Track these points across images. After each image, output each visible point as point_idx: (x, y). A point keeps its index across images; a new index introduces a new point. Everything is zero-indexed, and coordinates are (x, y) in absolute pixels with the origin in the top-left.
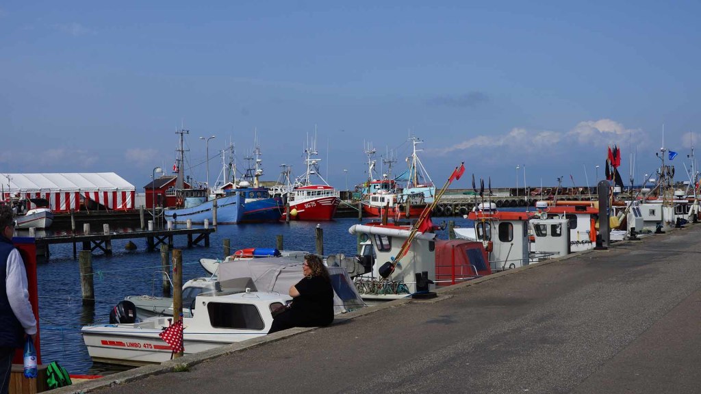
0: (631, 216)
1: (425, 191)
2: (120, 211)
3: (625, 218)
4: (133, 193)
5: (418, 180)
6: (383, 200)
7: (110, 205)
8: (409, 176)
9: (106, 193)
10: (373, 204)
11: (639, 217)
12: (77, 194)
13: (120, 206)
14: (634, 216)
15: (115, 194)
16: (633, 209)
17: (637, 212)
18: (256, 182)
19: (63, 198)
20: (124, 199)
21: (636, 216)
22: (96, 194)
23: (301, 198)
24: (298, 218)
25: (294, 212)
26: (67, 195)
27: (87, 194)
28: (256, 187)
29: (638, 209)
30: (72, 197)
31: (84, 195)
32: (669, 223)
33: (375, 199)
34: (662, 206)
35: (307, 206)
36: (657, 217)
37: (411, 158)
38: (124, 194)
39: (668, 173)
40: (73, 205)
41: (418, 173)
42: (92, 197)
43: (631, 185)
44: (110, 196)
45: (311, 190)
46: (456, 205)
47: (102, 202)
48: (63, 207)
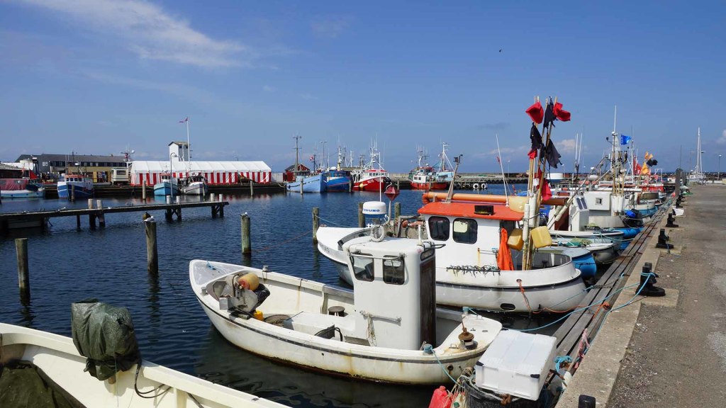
0: (575, 208)
1: (449, 174)
2: (262, 183)
3: (568, 210)
4: (270, 173)
5: (445, 168)
6: (420, 179)
7: (256, 180)
8: (440, 165)
9: (253, 173)
10: (415, 181)
11: (584, 210)
12: (236, 173)
13: (262, 181)
14: (578, 209)
15: (259, 173)
16: (578, 199)
17: (582, 203)
18: (338, 167)
19: (227, 175)
20: (264, 176)
21: (581, 208)
22: (248, 173)
23: (366, 177)
24: (364, 189)
25: (361, 185)
26: (230, 174)
27: (242, 173)
28: (338, 170)
29: (583, 199)
30: (233, 175)
31: (240, 174)
32: (617, 213)
33: (416, 178)
34: (611, 194)
35: (369, 182)
36: (605, 207)
37: (441, 155)
38: (264, 174)
39: (620, 159)
40: (233, 180)
41: (445, 163)
42: (245, 175)
43: (575, 171)
44: (256, 175)
45: (372, 173)
46: (464, 183)
47: (251, 178)
48: (227, 181)
